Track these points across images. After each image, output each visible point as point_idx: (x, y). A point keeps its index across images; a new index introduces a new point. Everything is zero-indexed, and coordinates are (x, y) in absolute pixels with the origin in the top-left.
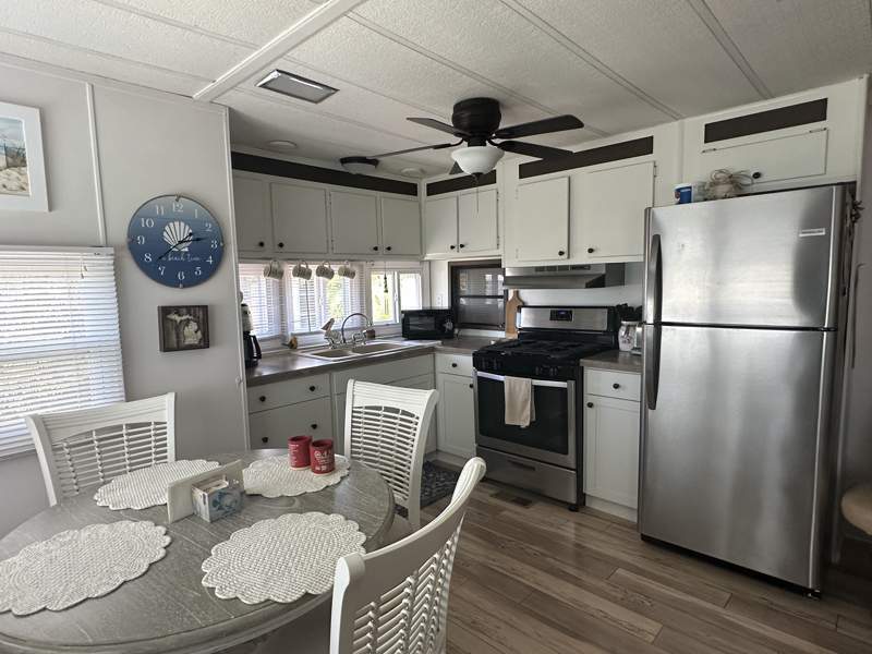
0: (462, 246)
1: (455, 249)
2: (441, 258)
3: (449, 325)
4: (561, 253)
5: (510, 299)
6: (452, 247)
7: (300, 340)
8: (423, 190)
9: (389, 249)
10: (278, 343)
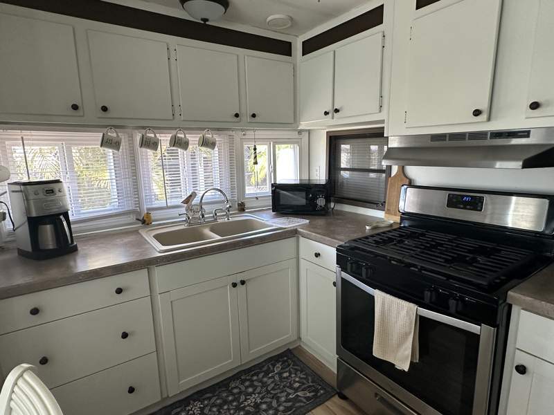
0: (337, 111)
1: (330, 115)
2: (319, 127)
3: (321, 202)
4: (477, 113)
5: (393, 175)
6: (326, 113)
7: (154, 215)
8: (298, 48)
9: (254, 116)
10: (132, 218)
